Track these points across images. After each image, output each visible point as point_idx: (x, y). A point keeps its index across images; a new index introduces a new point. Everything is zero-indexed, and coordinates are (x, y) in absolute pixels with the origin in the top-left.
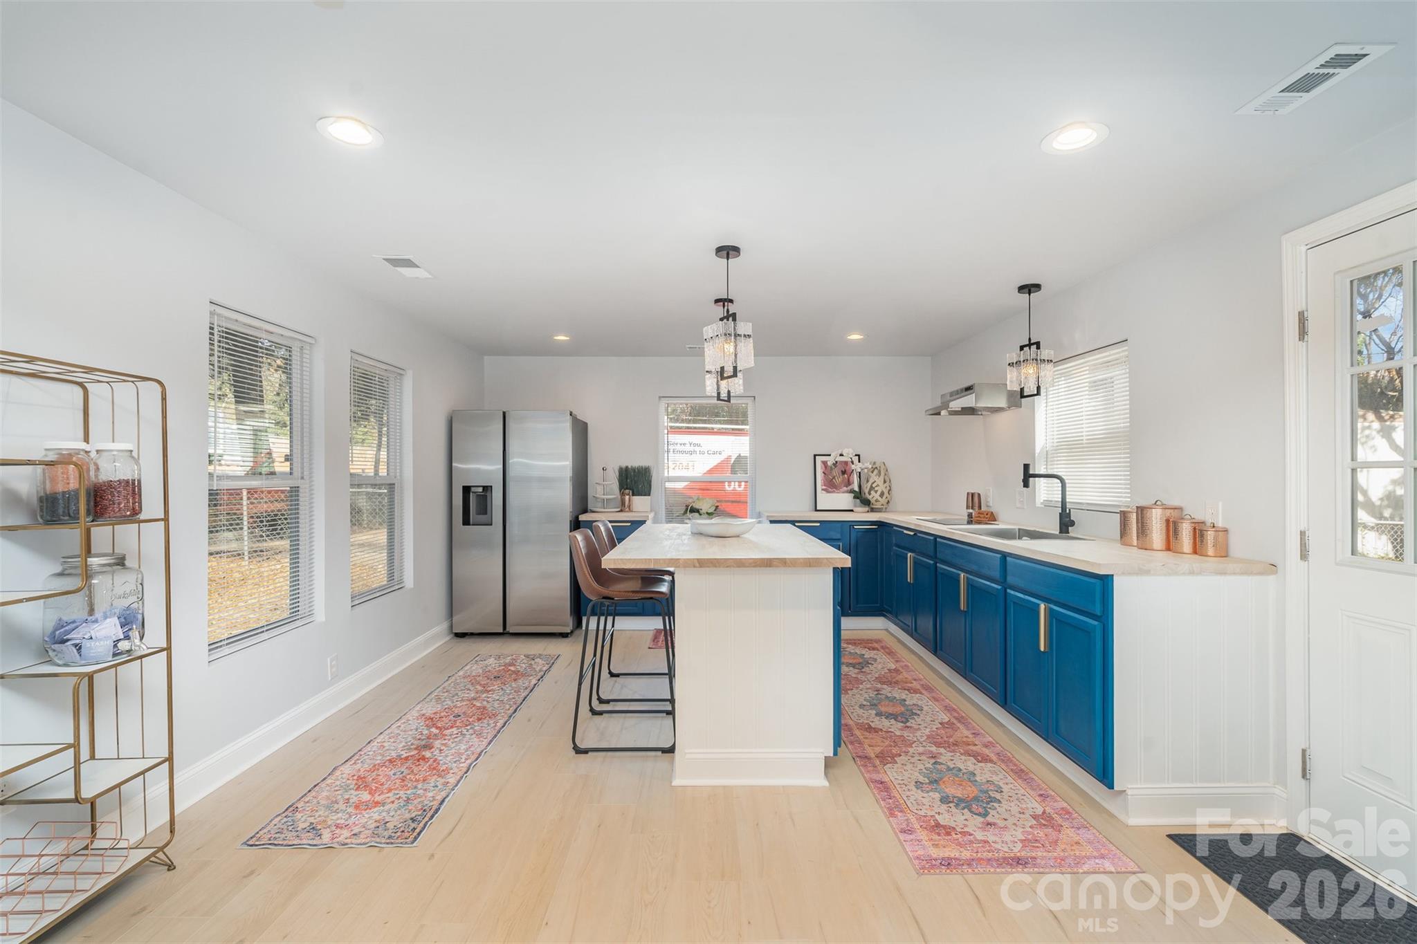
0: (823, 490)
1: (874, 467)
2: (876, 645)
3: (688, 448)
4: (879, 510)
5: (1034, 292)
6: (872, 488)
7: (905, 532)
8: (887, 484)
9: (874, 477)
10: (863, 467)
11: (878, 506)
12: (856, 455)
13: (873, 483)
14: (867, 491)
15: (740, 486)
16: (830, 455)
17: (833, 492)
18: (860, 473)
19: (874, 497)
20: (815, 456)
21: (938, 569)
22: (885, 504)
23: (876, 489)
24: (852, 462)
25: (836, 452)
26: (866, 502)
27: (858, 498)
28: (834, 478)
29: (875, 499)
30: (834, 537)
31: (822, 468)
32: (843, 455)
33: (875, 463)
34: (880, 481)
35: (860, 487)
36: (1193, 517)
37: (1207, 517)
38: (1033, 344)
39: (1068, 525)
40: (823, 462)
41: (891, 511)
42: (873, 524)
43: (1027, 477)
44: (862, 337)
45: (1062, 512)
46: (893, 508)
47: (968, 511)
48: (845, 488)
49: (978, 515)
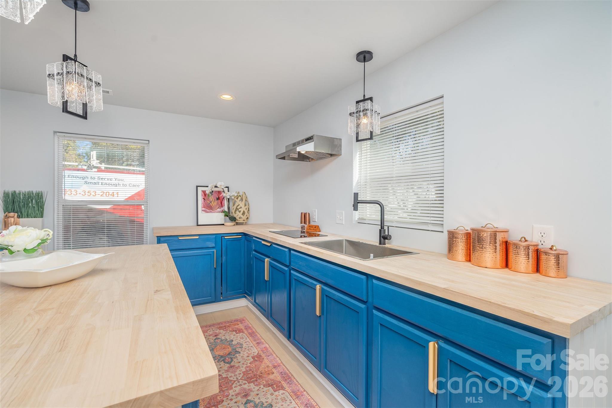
0: (203, 210)
1: (239, 195)
2: (241, 326)
3: (113, 182)
4: (241, 224)
5: (368, 60)
6: (237, 209)
7: (263, 242)
8: (247, 207)
9: (238, 202)
10: (232, 195)
11: (241, 221)
12: (226, 187)
13: (238, 206)
14: (233, 211)
16: (208, 187)
17: (211, 212)
18: (229, 199)
19: (238, 215)
20: (197, 187)
21: (292, 275)
22: (245, 219)
23: (240, 210)
24: (224, 191)
25: (211, 185)
26: (233, 219)
27: (228, 216)
28: (211, 202)
29: (239, 216)
30: (211, 246)
31: (202, 195)
32: (217, 187)
33: (239, 193)
34: (242, 204)
35: (229, 208)
36: (527, 239)
37: (535, 239)
38: (367, 99)
39: (387, 239)
40: (202, 191)
41: (249, 224)
42: (239, 234)
43: (356, 203)
44: (232, 98)
45: (381, 228)
46: (251, 223)
47: (302, 225)
48: (219, 210)
49: (310, 229)
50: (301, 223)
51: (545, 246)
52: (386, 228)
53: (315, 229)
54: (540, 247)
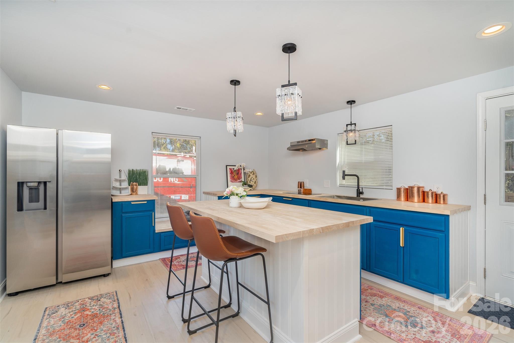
0: (230, 181)
5: (353, 104)
8: (257, 178)
9: (252, 175)
13: (251, 178)
14: (249, 181)
15: (160, 179)
16: (235, 166)
17: (234, 182)
19: (252, 183)
20: (227, 166)
25: (238, 165)
26: (250, 186)
27: (245, 185)
28: (234, 176)
31: (230, 171)
32: (241, 166)
33: (251, 170)
34: (254, 177)
35: (245, 180)
36: (432, 190)
37: (434, 190)
38: (353, 124)
39: (362, 194)
40: (230, 169)
41: (257, 190)
42: (259, 195)
43: (344, 175)
44: (262, 114)
45: (358, 188)
46: (258, 189)
47: (298, 189)
48: (239, 180)
49: (305, 191)
50: (298, 188)
51: (439, 192)
52: (361, 189)
53: (309, 191)
54: (437, 193)
